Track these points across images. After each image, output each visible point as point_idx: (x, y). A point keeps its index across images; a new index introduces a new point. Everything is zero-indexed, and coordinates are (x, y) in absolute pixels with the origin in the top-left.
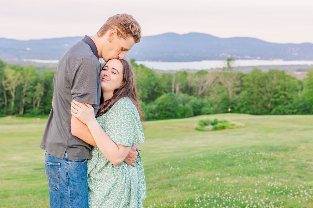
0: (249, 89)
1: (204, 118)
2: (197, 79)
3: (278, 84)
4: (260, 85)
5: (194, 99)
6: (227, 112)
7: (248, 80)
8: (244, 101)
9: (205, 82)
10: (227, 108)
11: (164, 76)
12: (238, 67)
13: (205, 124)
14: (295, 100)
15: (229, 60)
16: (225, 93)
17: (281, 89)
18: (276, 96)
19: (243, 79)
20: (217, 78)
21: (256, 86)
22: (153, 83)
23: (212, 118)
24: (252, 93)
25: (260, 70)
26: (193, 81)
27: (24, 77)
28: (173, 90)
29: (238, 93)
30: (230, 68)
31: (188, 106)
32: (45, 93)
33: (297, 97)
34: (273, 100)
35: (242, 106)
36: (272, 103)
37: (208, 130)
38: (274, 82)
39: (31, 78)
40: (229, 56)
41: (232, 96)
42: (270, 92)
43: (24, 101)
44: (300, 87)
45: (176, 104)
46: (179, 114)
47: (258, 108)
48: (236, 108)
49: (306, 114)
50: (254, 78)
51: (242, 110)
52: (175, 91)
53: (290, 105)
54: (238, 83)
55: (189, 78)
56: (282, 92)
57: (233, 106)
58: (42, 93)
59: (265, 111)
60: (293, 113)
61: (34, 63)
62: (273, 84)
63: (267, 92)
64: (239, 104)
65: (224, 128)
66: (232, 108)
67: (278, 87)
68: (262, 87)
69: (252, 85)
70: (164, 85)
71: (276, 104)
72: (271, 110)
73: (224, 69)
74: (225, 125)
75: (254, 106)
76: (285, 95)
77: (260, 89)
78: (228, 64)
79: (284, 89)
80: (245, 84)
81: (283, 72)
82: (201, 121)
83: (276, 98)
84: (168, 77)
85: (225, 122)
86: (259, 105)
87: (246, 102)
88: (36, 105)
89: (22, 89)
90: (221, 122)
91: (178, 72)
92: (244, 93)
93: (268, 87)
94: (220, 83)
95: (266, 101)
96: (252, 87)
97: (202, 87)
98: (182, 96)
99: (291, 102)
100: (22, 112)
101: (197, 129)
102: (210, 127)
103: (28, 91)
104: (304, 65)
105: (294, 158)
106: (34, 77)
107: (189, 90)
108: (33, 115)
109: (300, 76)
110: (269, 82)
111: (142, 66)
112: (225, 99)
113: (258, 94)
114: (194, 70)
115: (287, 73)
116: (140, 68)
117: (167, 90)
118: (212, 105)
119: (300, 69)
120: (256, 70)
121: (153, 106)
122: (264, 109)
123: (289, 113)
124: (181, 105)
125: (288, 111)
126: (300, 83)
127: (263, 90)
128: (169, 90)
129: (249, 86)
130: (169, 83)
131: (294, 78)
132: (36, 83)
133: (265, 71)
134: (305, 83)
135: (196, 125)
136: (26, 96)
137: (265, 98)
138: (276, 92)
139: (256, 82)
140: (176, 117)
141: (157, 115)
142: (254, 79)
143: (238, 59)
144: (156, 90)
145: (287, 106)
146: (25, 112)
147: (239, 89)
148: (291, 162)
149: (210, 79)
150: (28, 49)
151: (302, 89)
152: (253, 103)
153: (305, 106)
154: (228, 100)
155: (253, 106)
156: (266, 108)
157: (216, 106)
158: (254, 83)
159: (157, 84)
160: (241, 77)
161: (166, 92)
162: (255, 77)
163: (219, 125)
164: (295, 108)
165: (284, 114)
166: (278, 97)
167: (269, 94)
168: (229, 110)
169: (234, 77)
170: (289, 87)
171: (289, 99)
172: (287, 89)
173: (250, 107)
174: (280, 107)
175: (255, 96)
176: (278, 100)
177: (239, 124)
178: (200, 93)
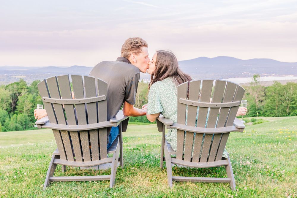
0: (271, 98)
3: (295, 94)
4: (280, 94)
6: (256, 116)
7: (270, 91)
8: (268, 107)
10: (255, 113)
15: (255, 76)
16: (253, 102)
18: (293, 102)
19: (266, 90)
21: (277, 95)
24: (274, 101)
25: (280, 83)
29: (262, 101)
30: (256, 82)
34: (290, 106)
35: (266, 111)
36: (290, 108)
38: (291, 92)
40: (255, 74)
41: (259, 105)
47: (279, 112)
48: (262, 113)
51: (267, 114)
54: (263, 93)
57: (259, 111)
62: (290, 94)
64: (264, 110)
65: (261, 123)
66: (259, 113)
67: (295, 96)
68: (282, 96)
69: (274, 94)
71: (294, 108)
72: (290, 113)
73: (252, 83)
77: (280, 98)
78: (255, 79)
80: (268, 94)
83: (293, 104)
86: (280, 110)
87: (269, 108)
92: (268, 101)
95: (285, 107)
96: (274, 96)
110: (287, 92)
112: (253, 106)
113: (279, 102)
120: (277, 83)
122: (284, 113)
127: (283, 98)
129: (271, 96)
133: (284, 84)
137: (284, 104)
138: (293, 99)
139: (277, 92)
142: (275, 90)
147: (263, 98)
152: (275, 109)
154: (255, 107)
155: (275, 110)
156: (285, 112)
158: (275, 93)
160: (264, 89)
162: (276, 89)
166: (295, 103)
167: (287, 101)
168: (257, 114)
169: (259, 89)
173: (272, 112)
175: (276, 103)
176: (295, 105)
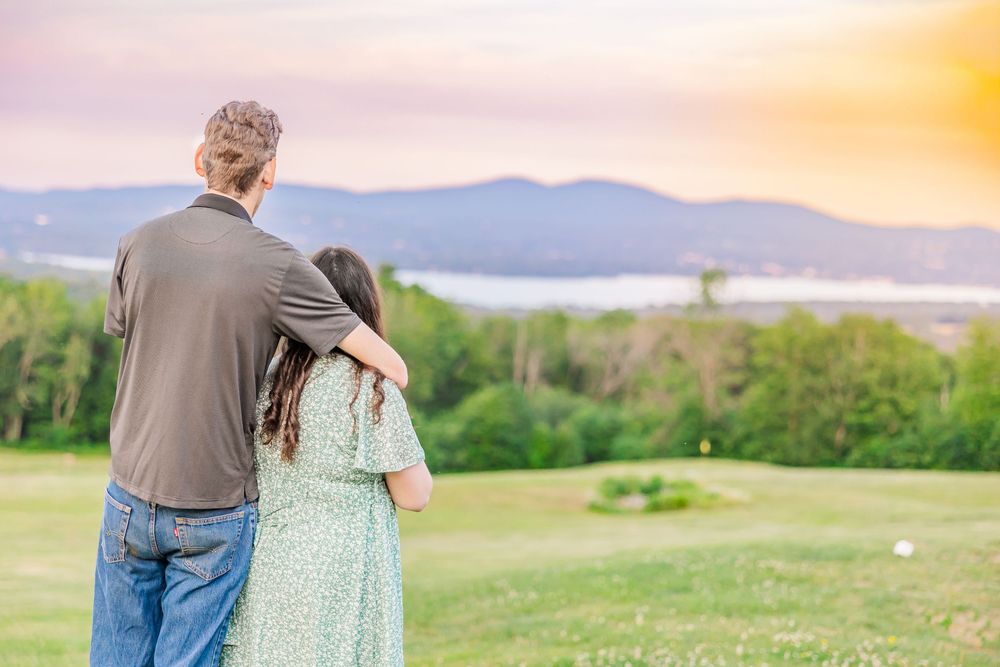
0: (771, 378)
1: (618, 471)
2: (599, 340)
3: (871, 365)
4: (809, 365)
5: (586, 409)
6: (696, 454)
7: (770, 349)
8: (755, 420)
9: (625, 349)
10: (696, 443)
11: (489, 326)
12: (739, 305)
13: (622, 490)
14: (928, 422)
15: (709, 277)
16: (692, 391)
17: (881, 383)
18: (864, 404)
19: (755, 342)
20: (667, 338)
21: (797, 368)
22: (452, 349)
23: (644, 472)
24: (783, 393)
25: (812, 317)
26: (585, 346)
27: (29, 314)
28: (518, 373)
29: (736, 390)
30: (709, 304)
31: (567, 430)
32: (95, 372)
33: (936, 411)
34: (851, 418)
35: (748, 437)
36: (849, 429)
37: (630, 512)
38: (857, 358)
39: (51, 320)
40: (710, 264)
41: (715, 403)
42: (844, 392)
43: (23, 395)
44: (944, 378)
45: (525, 424)
46: (535, 456)
47: (800, 443)
48: (727, 442)
49: (962, 468)
50: (791, 341)
51: (750, 448)
52: (525, 379)
53: (909, 439)
54: (737, 356)
55: (572, 335)
56: (885, 393)
57: (719, 433)
58: (85, 372)
59: (826, 454)
60: (920, 466)
61: (60, 268)
62: (853, 364)
63: (833, 391)
64: (739, 430)
65: (681, 505)
66: (715, 443)
67: (872, 377)
68: (815, 373)
70: (488, 355)
71: (864, 431)
72: (846, 451)
73: (691, 307)
74: (686, 494)
75: (787, 439)
76: (894, 403)
77: (809, 380)
78: (705, 293)
79: (892, 382)
80: (761, 359)
81: (890, 325)
82: (609, 482)
83: (862, 412)
84: (502, 328)
85: (689, 485)
86: (807, 433)
87: (760, 425)
88: (63, 409)
89: (19, 355)
90: (673, 486)
91: (536, 315)
92: (756, 392)
93: (837, 371)
94: (677, 357)
95: (827, 423)
96: (782, 373)
97: (616, 369)
98: (545, 397)
99: (915, 430)
100: (14, 432)
101: (595, 508)
102: (638, 501)
103: (38, 362)
104: (967, 304)
105: (866, 579)
106: (61, 318)
107: (570, 376)
108: (52, 444)
109: (949, 341)
110: (839, 357)
111: (417, 290)
112: (692, 412)
113: (802, 398)
114: (591, 310)
115: (907, 330)
116: (410, 298)
117: (498, 374)
118: (646, 430)
119: (950, 316)
120: (797, 314)
121: (451, 426)
122: (821, 448)
123: (907, 466)
124: (542, 428)
125: (901, 458)
126: (946, 363)
127: (820, 382)
128: (503, 372)
129: (771, 369)
130: (507, 351)
131: (926, 347)
132: (65, 338)
133: (825, 320)
134: (963, 365)
135: (592, 494)
136: (31, 379)
137: (826, 411)
138: (862, 392)
139: (798, 355)
140: (525, 465)
141: (461, 457)
142: (789, 345)
143: (738, 274)
144: (460, 373)
145: (899, 442)
146: (24, 434)
147: (737, 378)
148: (856, 591)
149: (642, 341)
150: (42, 220)
151: (952, 383)
152: (783, 429)
153: (960, 442)
154: (699, 413)
155: (785, 436)
156: (829, 444)
157: (659, 433)
158: (789, 357)
159: (464, 354)
160: (745, 337)
161: (494, 380)
162: (795, 338)
163: (665, 495)
164: (924, 449)
165: (890, 465)
166: (871, 409)
167: (839, 399)
168: (705, 447)
169: (724, 337)
170: (908, 377)
171: (906, 418)
172: (901, 384)
173: (774, 441)
174: (876, 443)
175: (791, 404)
176: (868, 419)
177: (735, 494)
178: (609, 386)
